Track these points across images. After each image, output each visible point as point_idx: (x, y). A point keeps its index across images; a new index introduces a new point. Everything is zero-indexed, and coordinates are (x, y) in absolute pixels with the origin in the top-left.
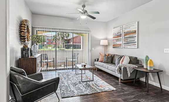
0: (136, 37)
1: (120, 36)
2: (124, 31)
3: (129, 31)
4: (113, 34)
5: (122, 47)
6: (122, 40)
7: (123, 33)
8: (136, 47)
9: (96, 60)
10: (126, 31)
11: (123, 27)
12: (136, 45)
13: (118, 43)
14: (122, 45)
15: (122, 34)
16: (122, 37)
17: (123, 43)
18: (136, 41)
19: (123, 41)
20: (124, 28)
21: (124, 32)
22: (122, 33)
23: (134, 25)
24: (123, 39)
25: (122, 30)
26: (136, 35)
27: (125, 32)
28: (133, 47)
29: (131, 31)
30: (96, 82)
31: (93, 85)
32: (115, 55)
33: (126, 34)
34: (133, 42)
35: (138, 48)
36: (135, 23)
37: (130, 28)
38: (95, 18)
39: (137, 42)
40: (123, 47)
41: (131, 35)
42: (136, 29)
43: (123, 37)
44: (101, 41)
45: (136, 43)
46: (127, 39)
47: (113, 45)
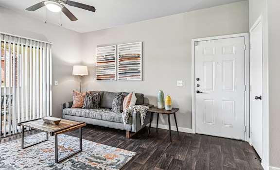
0: (139, 64)
1: (112, 60)
2: (119, 53)
3: (129, 54)
4: (97, 57)
5: (115, 78)
6: (115, 67)
7: (118, 56)
8: (141, 80)
9: (67, 105)
10: (123, 53)
11: (118, 47)
12: (140, 76)
13: (108, 72)
14: (115, 76)
15: (115, 58)
16: (115, 63)
17: (118, 72)
18: (140, 69)
19: (118, 69)
20: (119, 49)
21: (120, 56)
22: (115, 56)
23: (136, 47)
24: (118, 66)
25: (115, 51)
26: (140, 61)
27: (121, 54)
28: (135, 79)
29: (131, 54)
30: (92, 152)
31: (91, 161)
32: (104, 92)
33: (123, 58)
34: (135, 72)
35: (142, 80)
36: (139, 43)
37: (129, 49)
38: (77, 19)
39: (141, 71)
40: (118, 78)
41: (132, 61)
42: (140, 53)
43: (118, 63)
44: (74, 66)
45: (141, 74)
46: (126, 67)
47: (98, 76)
